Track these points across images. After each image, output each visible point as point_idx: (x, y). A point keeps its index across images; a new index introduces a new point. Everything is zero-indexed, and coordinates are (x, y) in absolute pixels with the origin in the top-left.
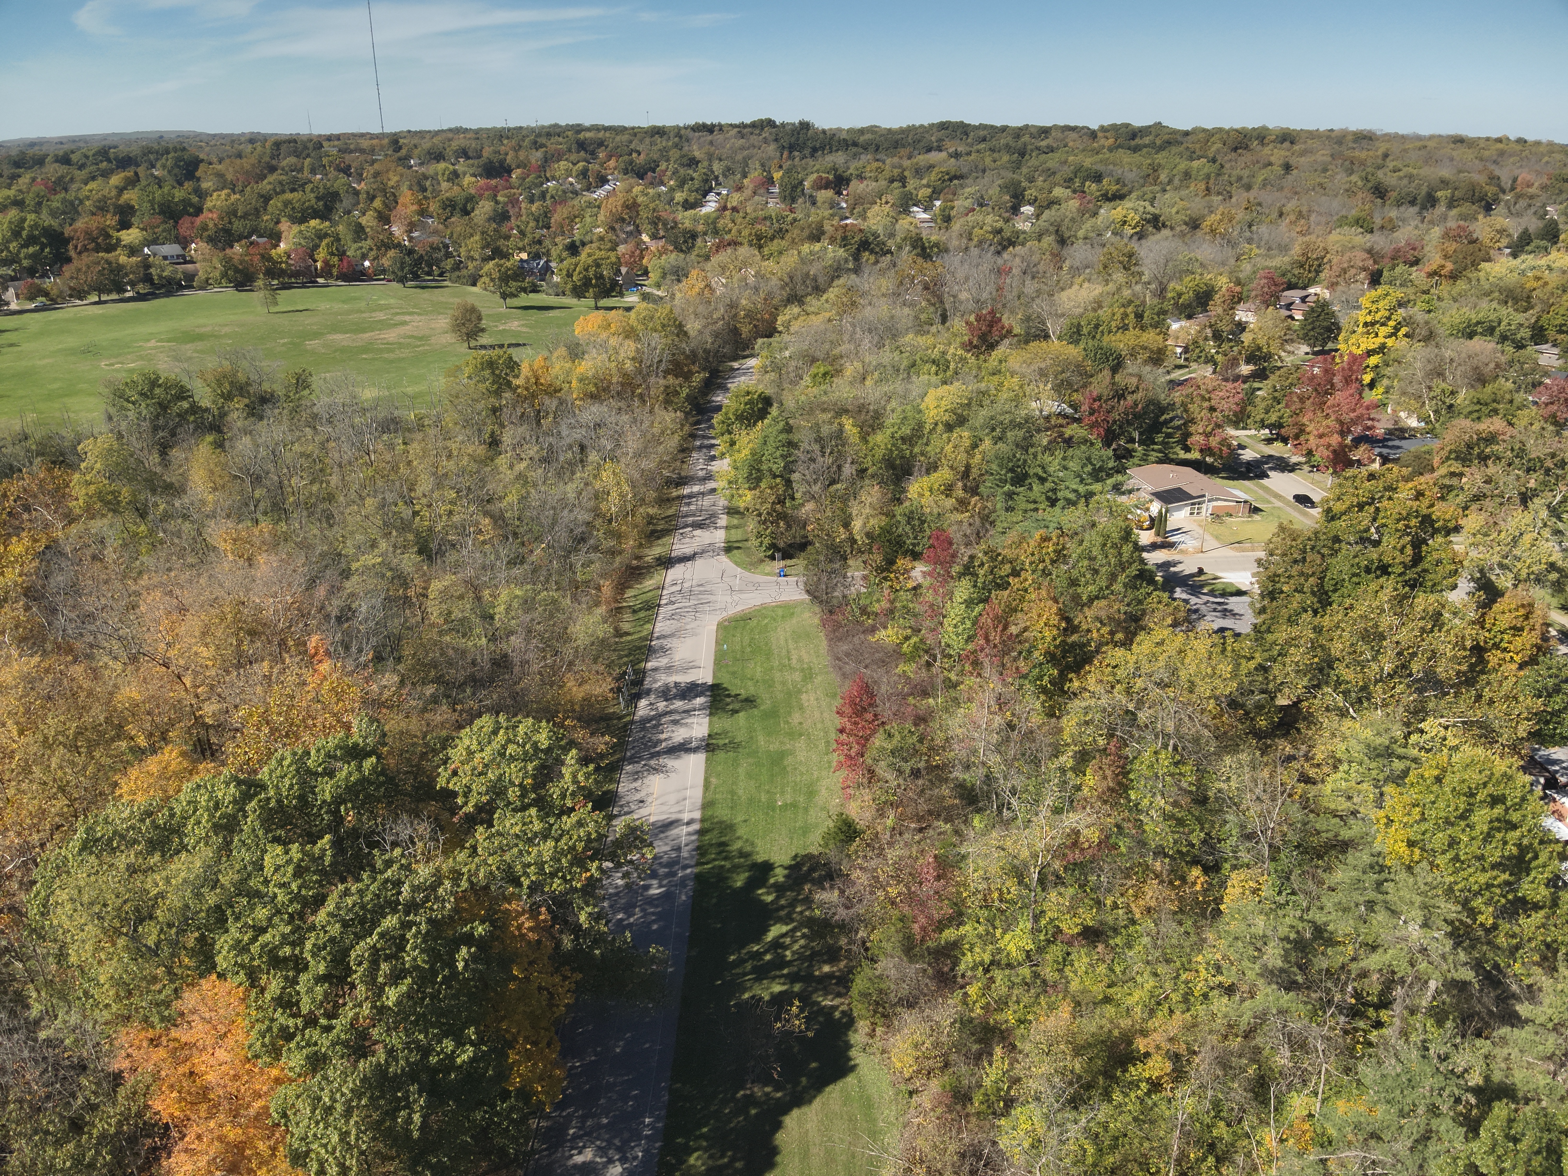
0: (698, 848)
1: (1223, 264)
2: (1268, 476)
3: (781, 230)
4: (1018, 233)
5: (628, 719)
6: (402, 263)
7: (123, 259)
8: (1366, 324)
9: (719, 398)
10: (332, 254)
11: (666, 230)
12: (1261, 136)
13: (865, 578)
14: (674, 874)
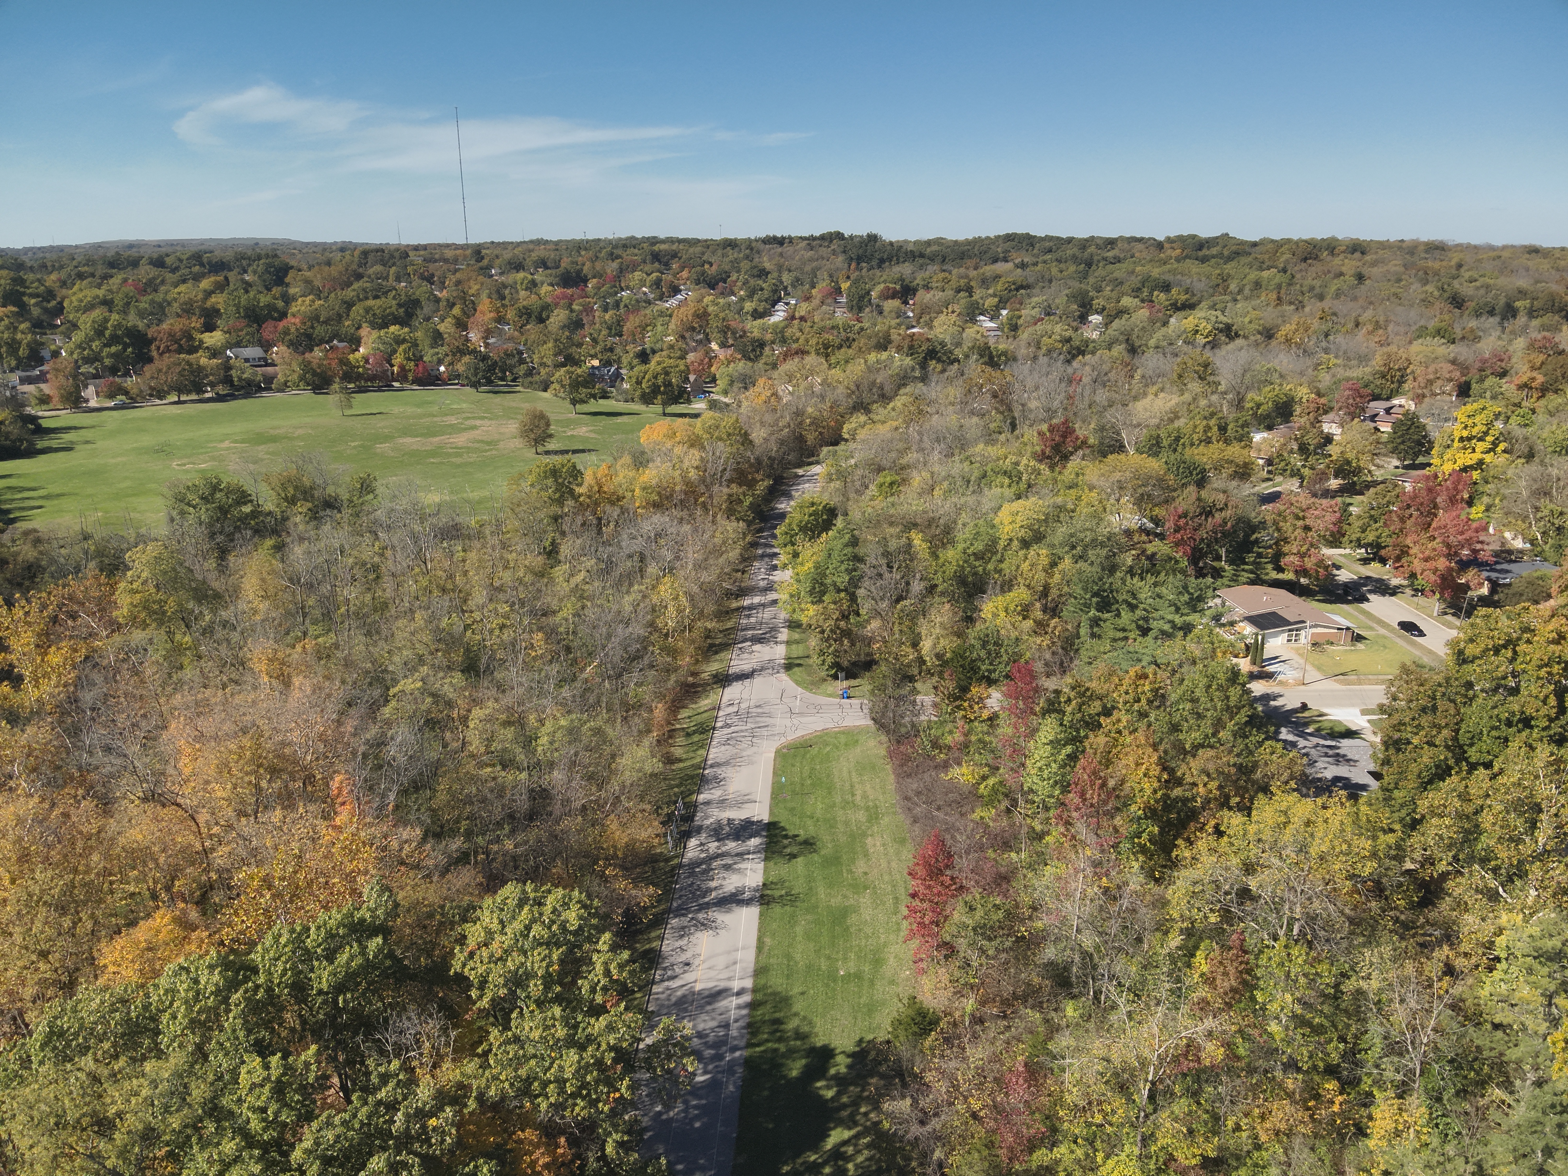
0: (749, 1025)
1: (1302, 373)
2: (1368, 600)
3: (848, 339)
4: (1087, 342)
5: (676, 861)
6: (476, 369)
7: (204, 361)
8: (1462, 439)
9: (782, 506)
10: (409, 359)
11: (735, 339)
12: (1331, 246)
13: (935, 705)
14: (719, 1057)
